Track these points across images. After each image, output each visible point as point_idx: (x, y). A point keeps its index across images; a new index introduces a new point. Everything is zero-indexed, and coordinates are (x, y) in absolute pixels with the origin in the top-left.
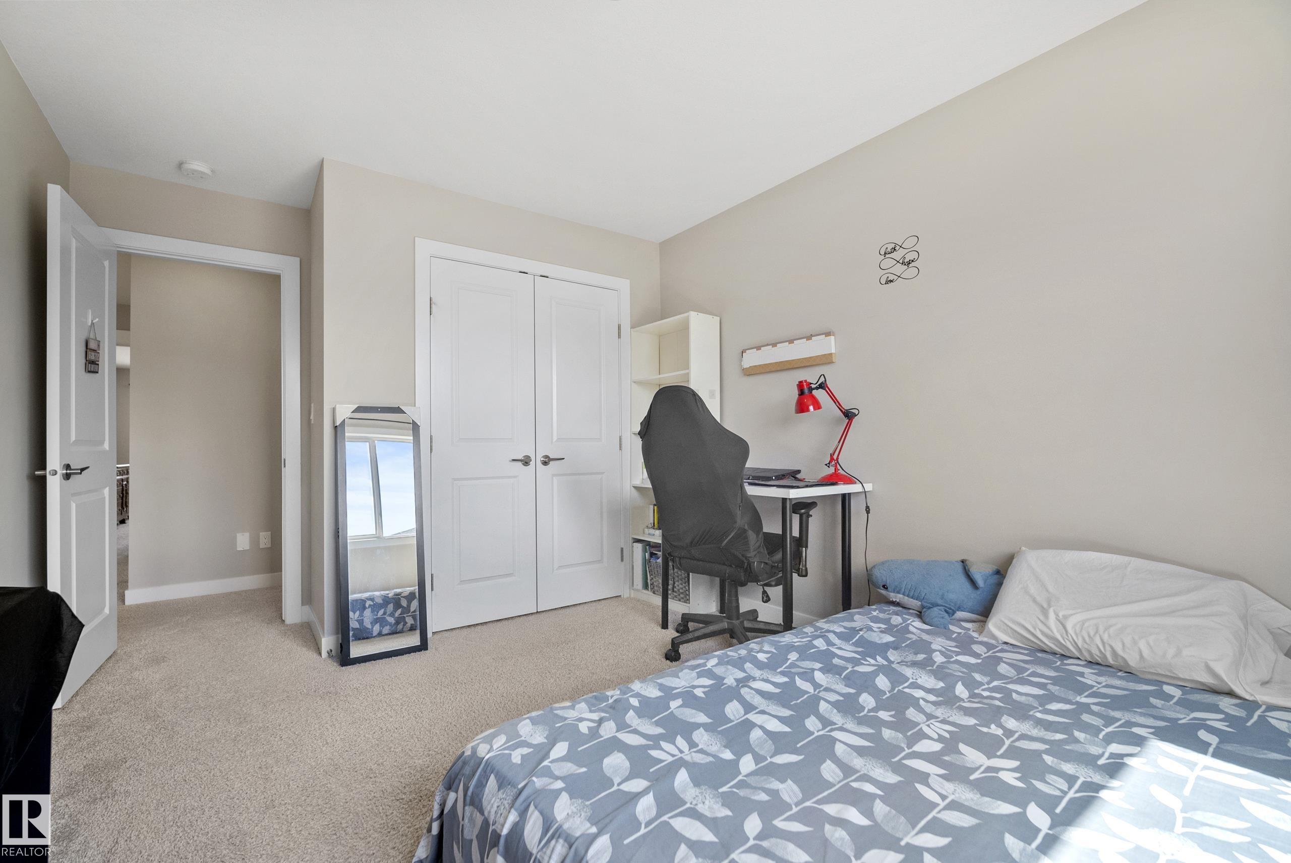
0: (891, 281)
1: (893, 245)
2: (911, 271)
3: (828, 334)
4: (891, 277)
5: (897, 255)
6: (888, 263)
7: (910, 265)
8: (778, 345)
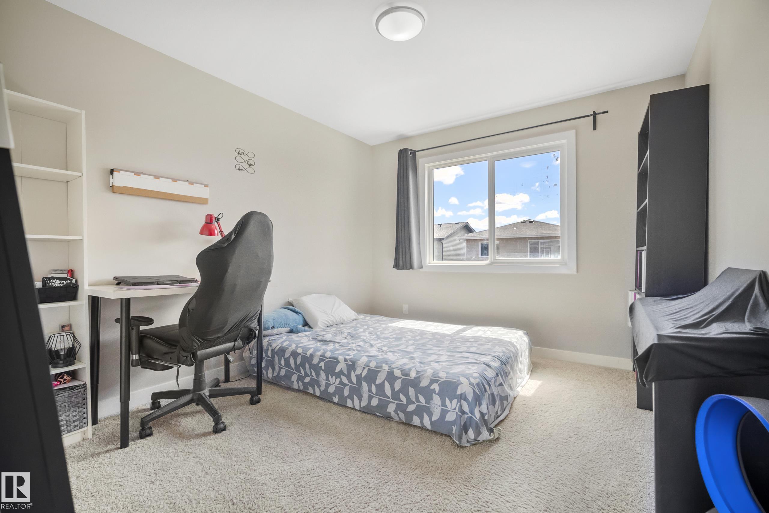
0: (241, 170)
1: (243, 152)
2: (250, 170)
3: (206, 186)
4: (241, 168)
5: (245, 158)
6: (239, 159)
7: (251, 166)
8: (160, 178)
